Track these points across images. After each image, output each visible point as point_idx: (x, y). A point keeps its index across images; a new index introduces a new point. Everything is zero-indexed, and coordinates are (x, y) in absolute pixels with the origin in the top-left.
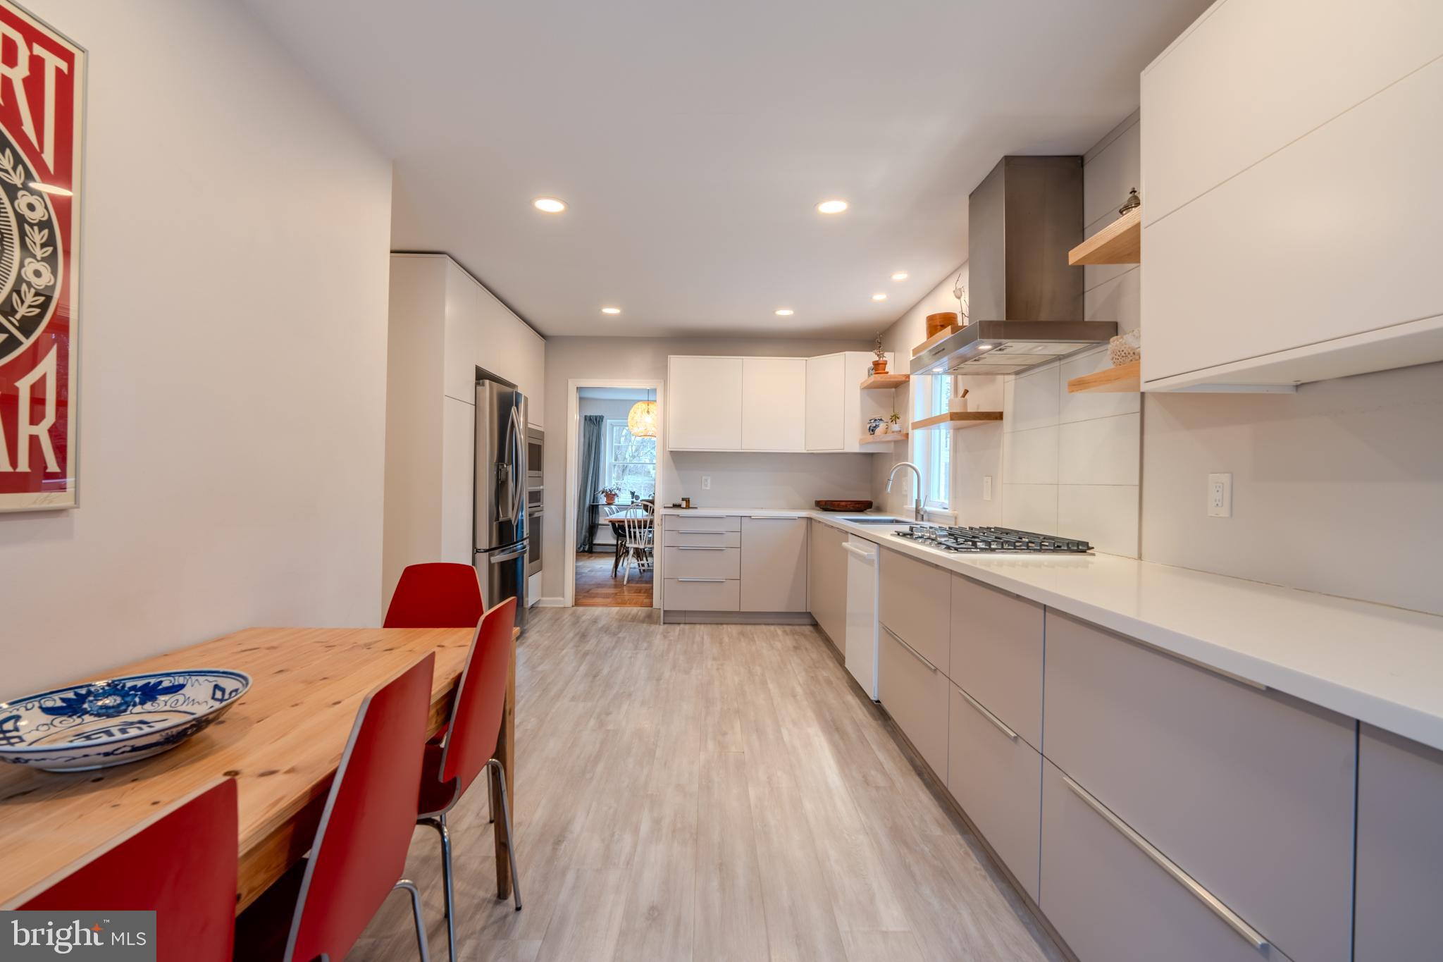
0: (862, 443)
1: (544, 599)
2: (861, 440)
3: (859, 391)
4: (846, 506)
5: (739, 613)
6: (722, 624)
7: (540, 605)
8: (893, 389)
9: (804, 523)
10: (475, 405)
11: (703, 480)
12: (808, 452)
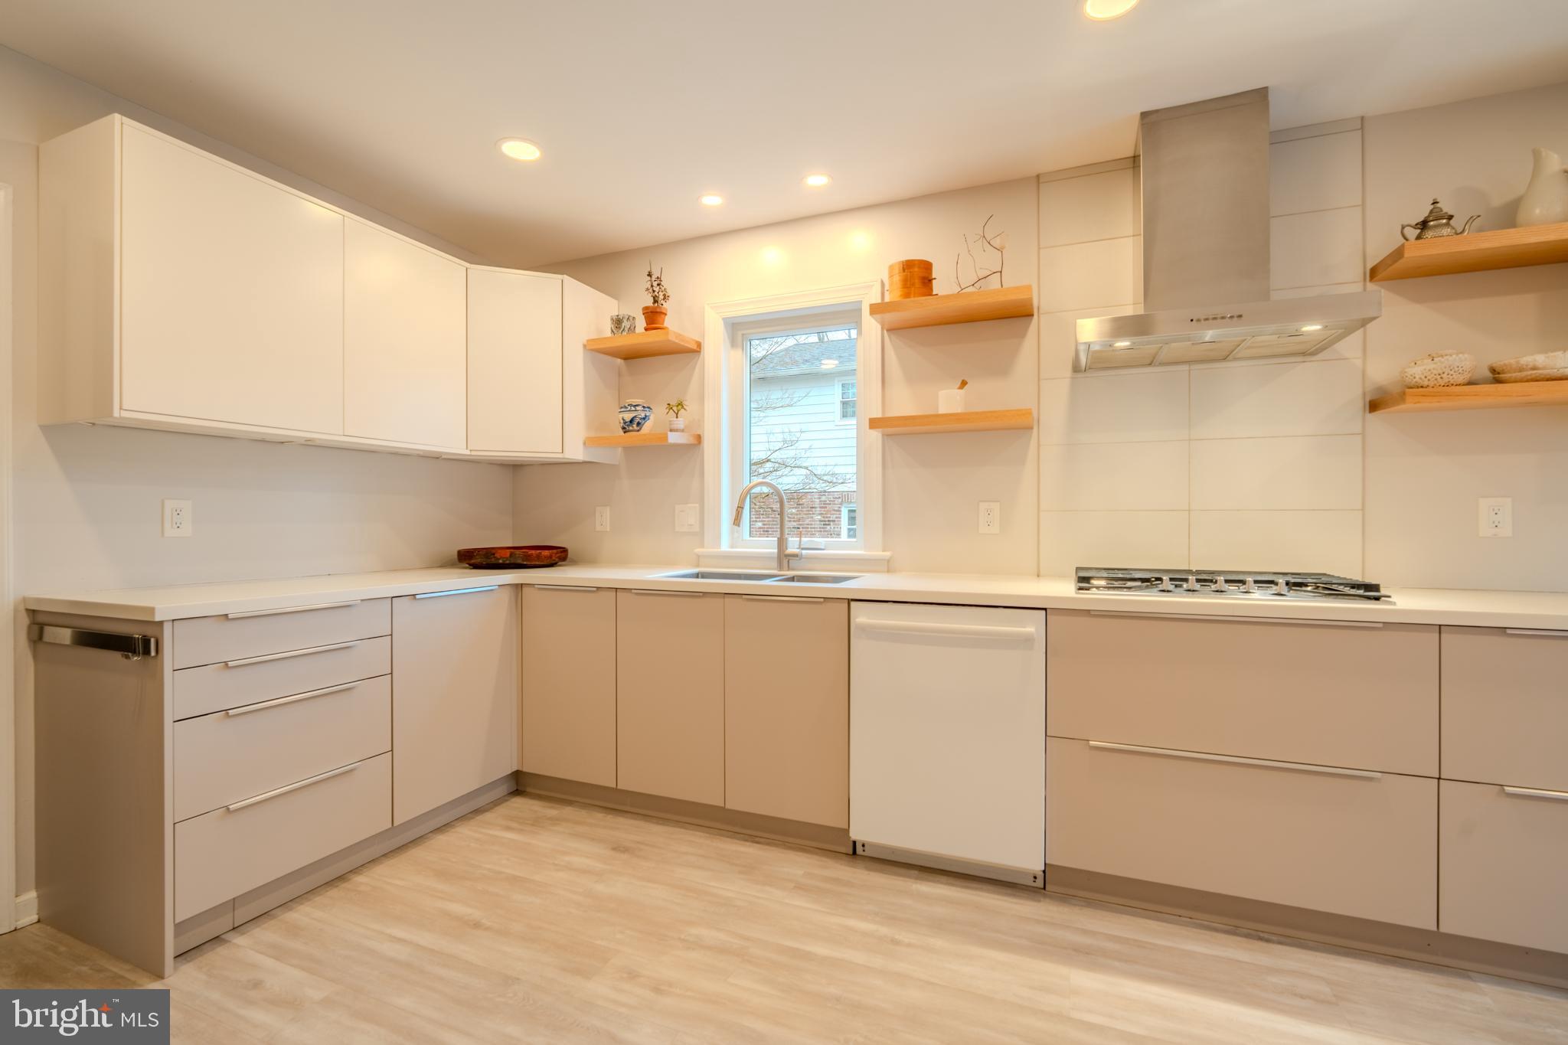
2: (588, 439)
8: (620, 361)
9: (505, 596)
12: (473, 453)
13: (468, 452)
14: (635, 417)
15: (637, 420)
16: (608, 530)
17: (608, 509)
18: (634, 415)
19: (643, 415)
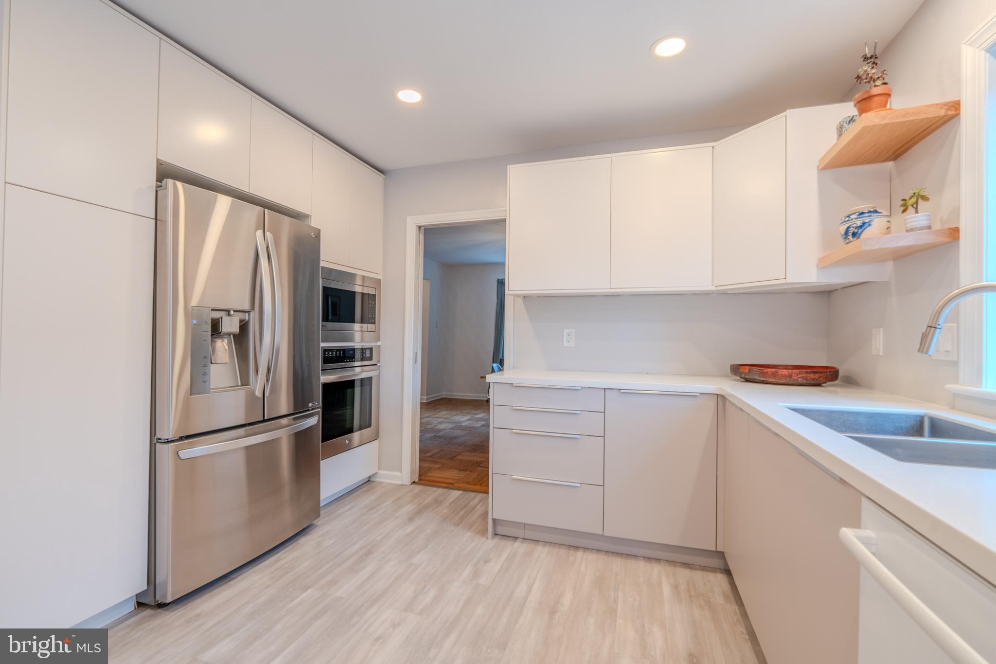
0: (824, 264)
1: (381, 472)
2: (821, 260)
3: (814, 173)
4: (790, 376)
5: (602, 537)
6: (577, 548)
7: (378, 480)
8: (890, 164)
9: (712, 403)
10: (156, 219)
11: (565, 334)
12: (718, 288)
13: (714, 288)
14: (848, 228)
15: (852, 230)
16: (881, 354)
17: (881, 329)
18: (848, 225)
19: (859, 223)
